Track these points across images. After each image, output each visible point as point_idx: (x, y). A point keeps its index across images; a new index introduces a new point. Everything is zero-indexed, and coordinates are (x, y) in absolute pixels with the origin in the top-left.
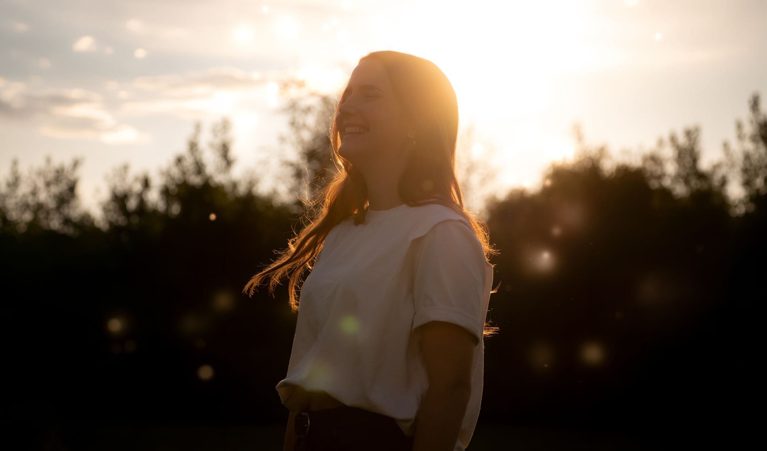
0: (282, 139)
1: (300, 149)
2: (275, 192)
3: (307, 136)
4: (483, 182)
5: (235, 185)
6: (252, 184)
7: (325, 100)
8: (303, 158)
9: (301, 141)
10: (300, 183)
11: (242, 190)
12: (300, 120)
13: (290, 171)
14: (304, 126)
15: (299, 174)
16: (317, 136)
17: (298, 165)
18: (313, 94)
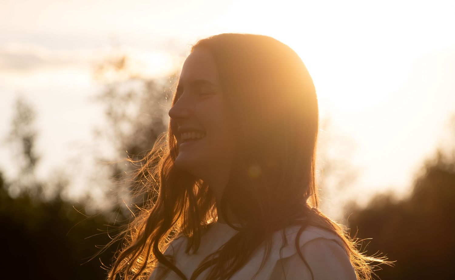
0: (97, 133)
1: (119, 144)
2: (88, 197)
3: (127, 128)
4: (341, 185)
5: (40, 188)
6: (61, 186)
7: (150, 85)
8: (122, 156)
9: (120, 135)
10: (118, 187)
11: (49, 193)
12: (119, 109)
13: (106, 172)
14: (124, 117)
15: (117, 175)
16: (139, 129)
17: (116, 165)
18: (133, 78)
